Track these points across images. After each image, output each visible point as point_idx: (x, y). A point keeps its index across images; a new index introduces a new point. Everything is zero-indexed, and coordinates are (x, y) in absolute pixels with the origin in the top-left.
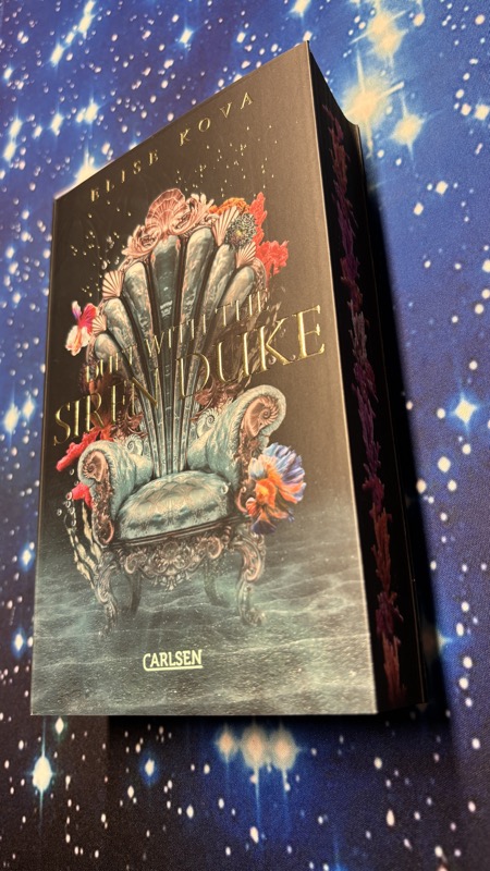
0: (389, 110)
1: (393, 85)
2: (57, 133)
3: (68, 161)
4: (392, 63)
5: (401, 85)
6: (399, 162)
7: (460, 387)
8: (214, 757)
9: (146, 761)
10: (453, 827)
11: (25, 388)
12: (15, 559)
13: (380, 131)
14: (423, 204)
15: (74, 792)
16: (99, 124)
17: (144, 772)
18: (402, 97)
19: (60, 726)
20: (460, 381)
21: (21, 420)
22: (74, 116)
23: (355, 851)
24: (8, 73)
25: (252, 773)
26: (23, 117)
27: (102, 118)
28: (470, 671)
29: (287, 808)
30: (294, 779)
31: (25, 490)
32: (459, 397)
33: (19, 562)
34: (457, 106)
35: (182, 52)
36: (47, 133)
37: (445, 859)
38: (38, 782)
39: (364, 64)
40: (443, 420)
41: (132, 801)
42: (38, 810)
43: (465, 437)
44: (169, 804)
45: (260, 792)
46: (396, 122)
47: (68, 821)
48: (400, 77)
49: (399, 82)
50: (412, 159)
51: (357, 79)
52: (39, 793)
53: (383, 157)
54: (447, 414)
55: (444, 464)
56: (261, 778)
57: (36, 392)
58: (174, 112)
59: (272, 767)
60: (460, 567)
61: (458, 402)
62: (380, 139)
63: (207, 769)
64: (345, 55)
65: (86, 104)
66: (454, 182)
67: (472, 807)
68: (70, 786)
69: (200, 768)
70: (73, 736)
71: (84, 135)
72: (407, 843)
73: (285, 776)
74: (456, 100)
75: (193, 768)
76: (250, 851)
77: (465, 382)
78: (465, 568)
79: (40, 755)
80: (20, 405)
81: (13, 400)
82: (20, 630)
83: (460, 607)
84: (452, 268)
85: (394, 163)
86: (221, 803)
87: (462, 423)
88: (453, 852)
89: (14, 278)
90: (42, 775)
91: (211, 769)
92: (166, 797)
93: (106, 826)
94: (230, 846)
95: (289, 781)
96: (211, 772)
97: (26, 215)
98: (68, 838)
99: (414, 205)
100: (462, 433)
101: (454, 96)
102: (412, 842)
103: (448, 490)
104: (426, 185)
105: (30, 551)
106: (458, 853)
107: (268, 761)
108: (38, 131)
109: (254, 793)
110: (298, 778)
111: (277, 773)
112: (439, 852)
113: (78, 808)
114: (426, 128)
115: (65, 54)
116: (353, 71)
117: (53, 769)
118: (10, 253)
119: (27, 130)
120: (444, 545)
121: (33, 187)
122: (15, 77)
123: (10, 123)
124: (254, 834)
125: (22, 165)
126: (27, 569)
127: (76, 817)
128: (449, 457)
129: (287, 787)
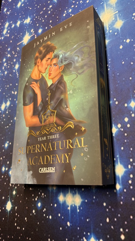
0: (114, 19)
1: (115, 12)
2: (18, 26)
3: (21, 34)
4: (115, 5)
5: (117, 12)
6: (116, 34)
7: (131, 97)
8: (57, 202)
9: (38, 203)
10: (126, 223)
11: (7, 98)
12: (3, 146)
13: (111, 25)
14: (123, 45)
15: (18, 211)
16: (30, 23)
17: (38, 206)
18: (117, 15)
19: (14, 193)
20: (132, 96)
21: (6, 107)
22: (23, 21)
23: (97, 229)
24: (5, 10)
25: (68, 206)
26: (9, 22)
27: (31, 22)
28: (132, 178)
29: (78, 216)
30: (80, 208)
31: (6, 127)
32: (131, 100)
33: (4, 147)
34: (133, 18)
35: (55, 3)
36: (16, 26)
37: (123, 232)
38: (8, 208)
39: (106, 6)
40: (126, 107)
41: (34, 214)
42: (7, 216)
43: (132, 112)
44: (44, 215)
45: (71, 212)
46: (115, 22)
47: (16, 219)
48: (117, 9)
49: (117, 11)
50: (120, 33)
51: (105, 10)
52: (8, 211)
53: (111, 32)
54: (128, 105)
55: (126, 120)
56: (71, 208)
57: (10, 99)
58: (52, 20)
59: (74, 205)
60: (130, 149)
61: (131, 102)
62: (111, 27)
63: (56, 205)
64: (101, 3)
65: (27, 18)
66: (132, 39)
67: (131, 217)
68: (17, 209)
69: (54, 205)
70: (18, 196)
71: (26, 27)
72: (112, 227)
73: (78, 208)
74: (133, 16)
75: (52, 205)
76: (67, 228)
77: (133, 96)
78: (131, 149)
79: (9, 201)
80: (6, 103)
81: (4, 101)
82: (4, 166)
83: (130, 160)
84: (130, 63)
85: (115, 34)
86: (59, 215)
87: (132, 108)
88: (125, 230)
89: (5, 67)
90: (9, 206)
91: (57, 205)
92: (44, 213)
93: (26, 221)
94: (61, 227)
95: (79, 209)
96: (57, 206)
97: (9, 49)
98: (16, 224)
99: (120, 46)
100: (132, 111)
101: (132, 15)
102: (114, 227)
103: (127, 127)
104: (124, 40)
105: (7, 144)
106: (127, 230)
107: (73, 203)
108: (13, 26)
109: (69, 212)
110: (81, 208)
111: (75, 207)
112: (121, 230)
113: (19, 216)
114: (124, 24)
115: (22, 4)
116: (103, 8)
117: (12, 205)
118: (4, 60)
119: (10, 25)
120: (126, 142)
121: (11, 42)
122: (7, 11)
123: (5, 24)
124: (68, 224)
125: (8, 35)
126: (6, 149)
127: (18, 218)
128: (128, 117)
129: (78, 211)
